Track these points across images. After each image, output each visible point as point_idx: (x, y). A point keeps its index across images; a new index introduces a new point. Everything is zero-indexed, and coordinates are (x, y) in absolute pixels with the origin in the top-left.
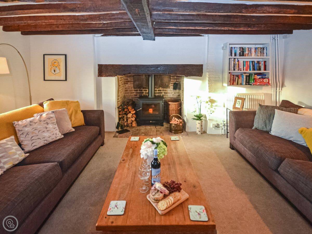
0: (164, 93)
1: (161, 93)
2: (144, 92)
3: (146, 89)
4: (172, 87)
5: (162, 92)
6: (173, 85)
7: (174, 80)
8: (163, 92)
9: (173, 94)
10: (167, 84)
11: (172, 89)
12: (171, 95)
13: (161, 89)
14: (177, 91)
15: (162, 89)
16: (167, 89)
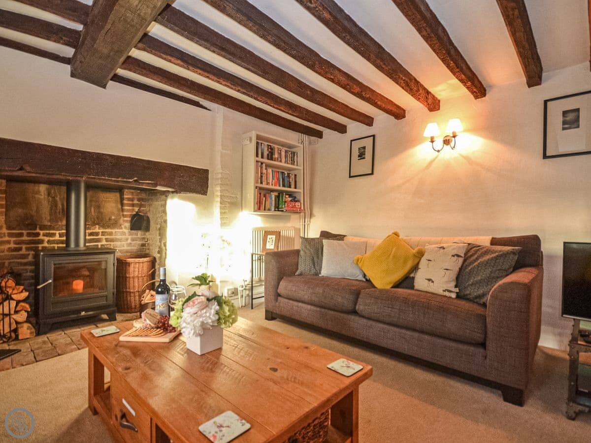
0: (107, 240)
1: (99, 240)
2: (46, 239)
3: (52, 232)
4: (128, 225)
5: (100, 237)
6: (129, 219)
7: (131, 208)
8: (104, 237)
9: (129, 241)
10: (113, 217)
11: (127, 231)
12: (125, 245)
13: (97, 230)
14: (140, 234)
15: (99, 229)
16: (113, 231)
